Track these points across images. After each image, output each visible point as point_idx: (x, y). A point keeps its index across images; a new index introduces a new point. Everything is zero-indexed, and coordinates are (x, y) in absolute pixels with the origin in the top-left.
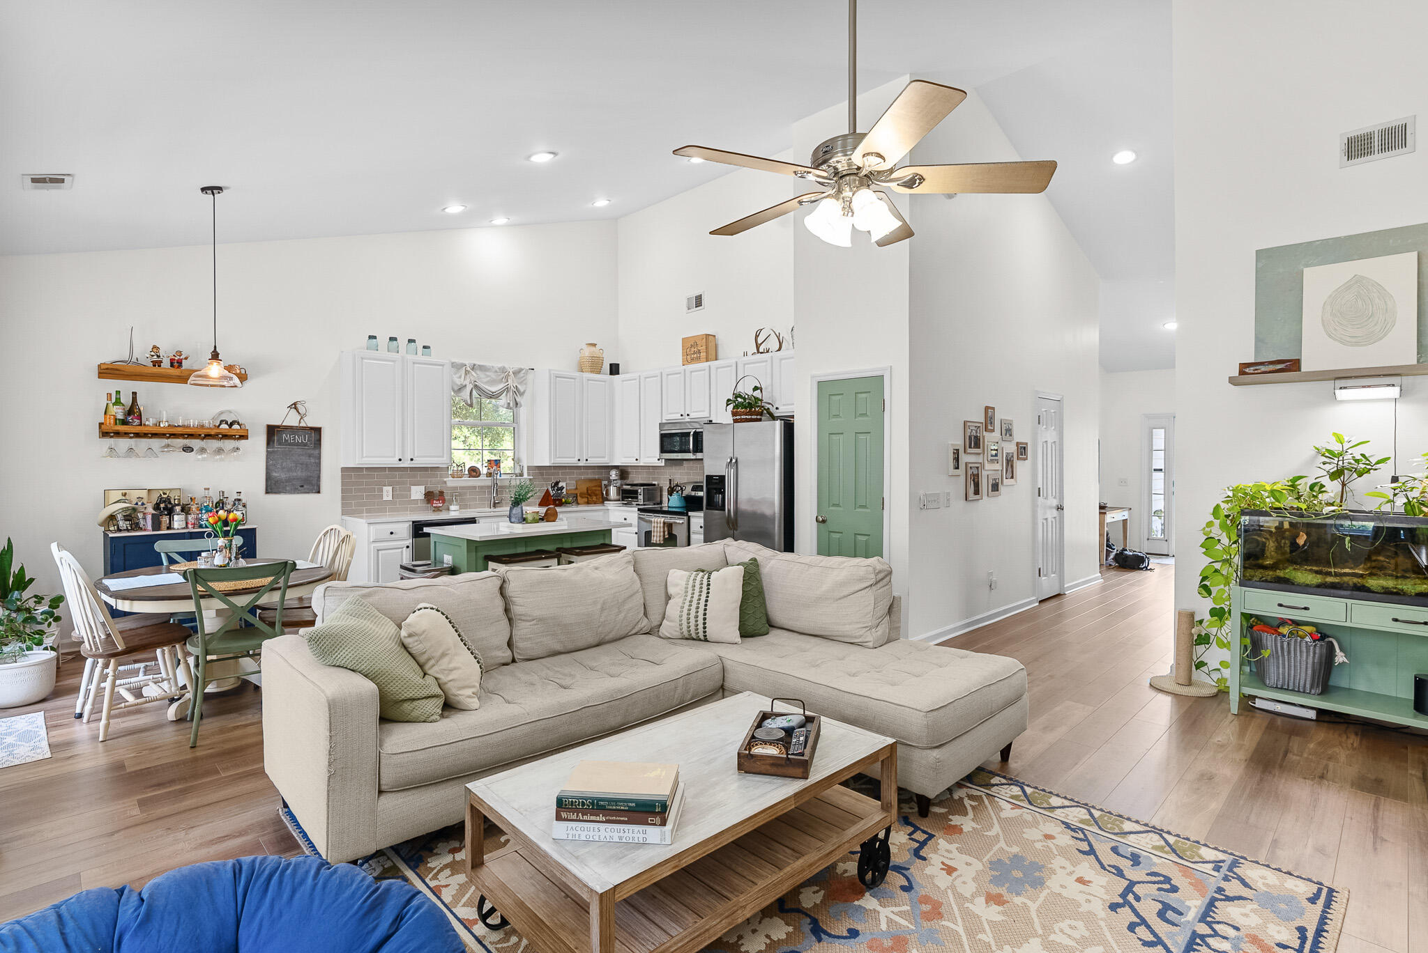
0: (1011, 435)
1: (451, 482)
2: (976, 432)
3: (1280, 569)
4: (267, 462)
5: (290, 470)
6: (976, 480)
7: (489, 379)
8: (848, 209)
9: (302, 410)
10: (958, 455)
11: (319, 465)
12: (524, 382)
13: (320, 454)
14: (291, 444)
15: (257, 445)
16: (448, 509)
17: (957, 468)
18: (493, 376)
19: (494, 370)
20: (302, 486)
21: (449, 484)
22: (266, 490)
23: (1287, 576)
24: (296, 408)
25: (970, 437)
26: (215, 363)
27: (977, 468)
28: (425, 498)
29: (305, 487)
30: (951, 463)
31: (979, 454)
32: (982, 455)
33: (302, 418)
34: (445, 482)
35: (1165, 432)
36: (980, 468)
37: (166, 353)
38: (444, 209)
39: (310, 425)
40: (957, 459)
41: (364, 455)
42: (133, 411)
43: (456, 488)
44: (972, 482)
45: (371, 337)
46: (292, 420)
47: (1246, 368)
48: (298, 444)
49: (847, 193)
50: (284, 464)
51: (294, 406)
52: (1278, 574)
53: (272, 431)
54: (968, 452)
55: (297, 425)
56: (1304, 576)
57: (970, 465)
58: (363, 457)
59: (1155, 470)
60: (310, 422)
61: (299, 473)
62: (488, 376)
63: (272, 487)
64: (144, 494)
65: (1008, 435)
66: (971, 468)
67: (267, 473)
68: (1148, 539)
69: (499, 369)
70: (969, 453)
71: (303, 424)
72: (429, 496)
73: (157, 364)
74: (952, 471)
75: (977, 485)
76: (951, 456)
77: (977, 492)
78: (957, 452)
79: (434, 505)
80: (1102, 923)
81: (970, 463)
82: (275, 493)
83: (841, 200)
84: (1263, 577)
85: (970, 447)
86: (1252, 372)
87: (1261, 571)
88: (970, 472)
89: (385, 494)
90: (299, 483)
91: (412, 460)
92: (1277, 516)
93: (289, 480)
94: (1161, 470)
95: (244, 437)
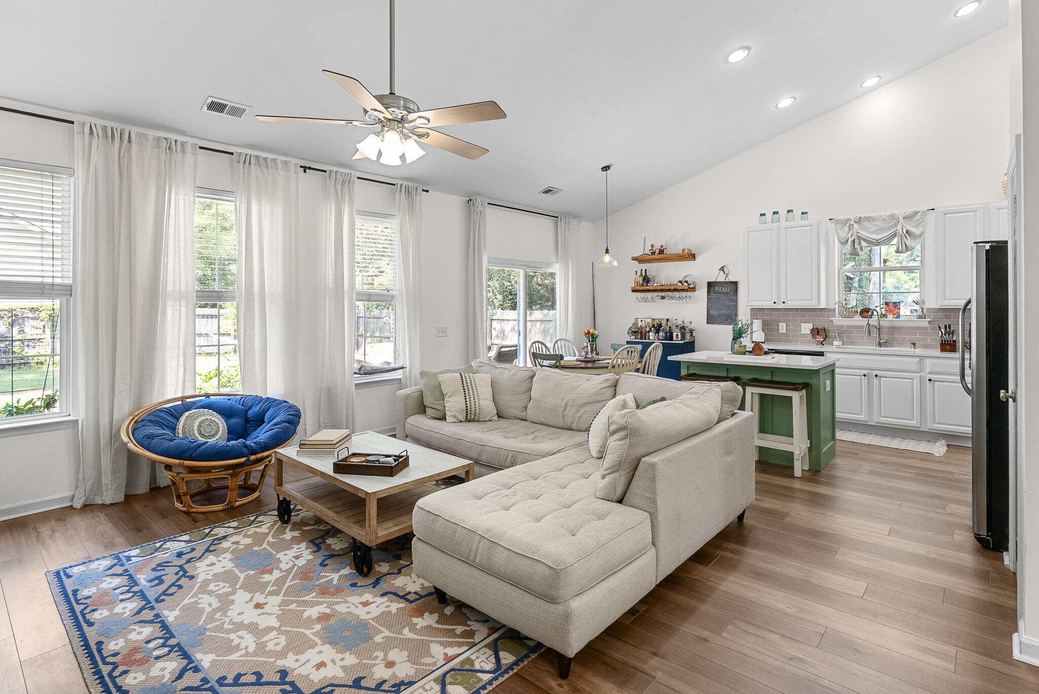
1: (838, 321)
4: (707, 305)
5: (720, 309)
7: (876, 227)
9: (726, 271)
11: (736, 306)
12: (922, 224)
13: (737, 299)
14: (720, 293)
15: (702, 293)
16: (833, 344)
18: (880, 224)
19: (882, 219)
20: (726, 320)
21: (836, 323)
22: (707, 321)
24: (723, 270)
26: (607, 255)
28: (811, 333)
29: (728, 320)
33: (727, 276)
34: (832, 321)
37: (657, 247)
38: (777, 105)
39: (731, 280)
41: (750, 300)
42: (646, 280)
43: (842, 326)
45: (761, 215)
46: (721, 278)
48: (724, 293)
50: (716, 306)
51: (722, 269)
53: (710, 285)
55: (724, 281)
58: (749, 301)
60: (732, 278)
61: (725, 312)
62: (876, 226)
63: (711, 320)
64: (650, 321)
67: (707, 311)
69: (889, 216)
71: (727, 280)
72: (816, 332)
73: (653, 253)
79: (817, 339)
80: (272, 660)
82: (712, 324)
89: (780, 328)
90: (724, 318)
91: (784, 303)
93: (719, 316)
95: (694, 289)
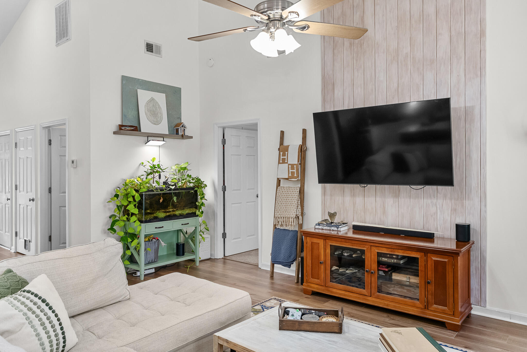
3: (155, 213)
8: (272, 36)
23: (157, 216)
47: (122, 127)
49: (272, 30)
52: (154, 215)
56: (161, 215)
83: (269, 33)
84: (150, 218)
86: (124, 129)
87: (150, 215)
92: (156, 191)
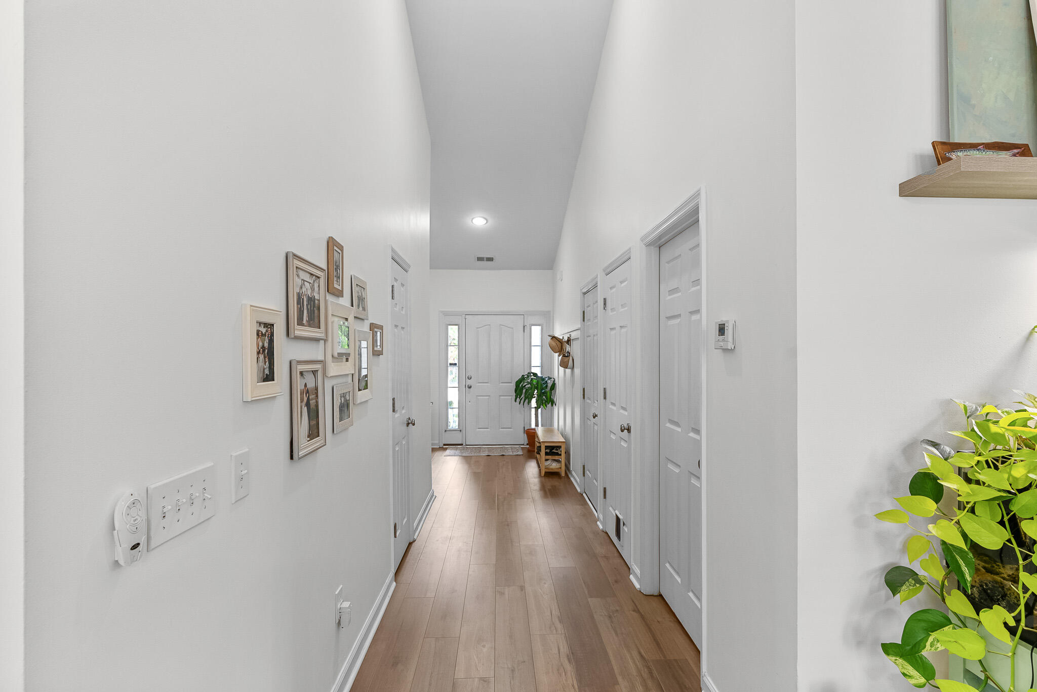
0: (364, 309)
2: (313, 289)
6: (312, 402)
10: (271, 341)
17: (269, 377)
25: (299, 296)
27: (314, 372)
30: (251, 364)
31: (317, 340)
32: (322, 342)
35: (459, 329)
36: (320, 374)
40: (267, 352)
44: (305, 409)
54: (298, 333)
57: (301, 367)
59: (451, 364)
65: (361, 308)
66: (301, 373)
68: (446, 431)
70: (298, 338)
74: (254, 388)
75: (314, 414)
76: (250, 344)
77: (314, 432)
78: (266, 332)
81: (299, 362)
85: (300, 323)
88: (299, 385)
94: (455, 364)
